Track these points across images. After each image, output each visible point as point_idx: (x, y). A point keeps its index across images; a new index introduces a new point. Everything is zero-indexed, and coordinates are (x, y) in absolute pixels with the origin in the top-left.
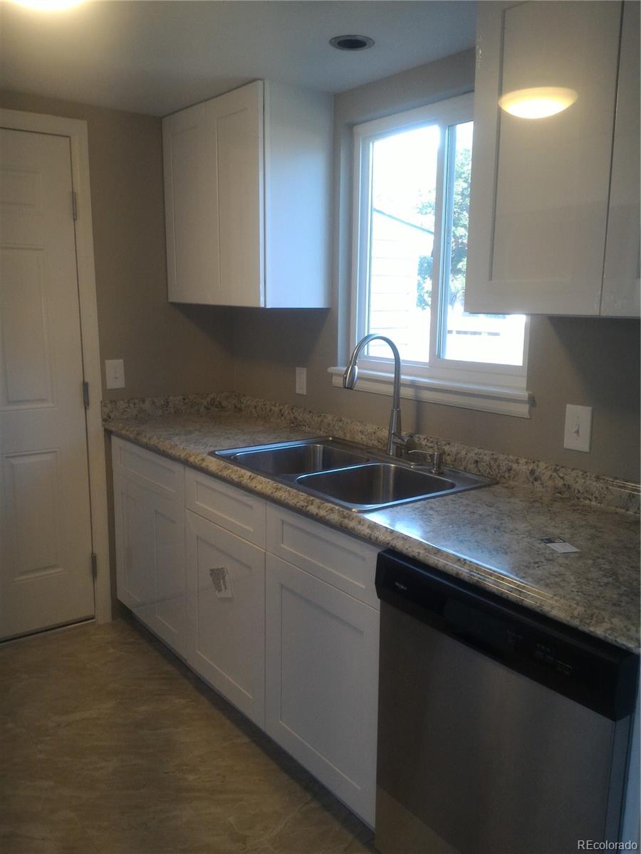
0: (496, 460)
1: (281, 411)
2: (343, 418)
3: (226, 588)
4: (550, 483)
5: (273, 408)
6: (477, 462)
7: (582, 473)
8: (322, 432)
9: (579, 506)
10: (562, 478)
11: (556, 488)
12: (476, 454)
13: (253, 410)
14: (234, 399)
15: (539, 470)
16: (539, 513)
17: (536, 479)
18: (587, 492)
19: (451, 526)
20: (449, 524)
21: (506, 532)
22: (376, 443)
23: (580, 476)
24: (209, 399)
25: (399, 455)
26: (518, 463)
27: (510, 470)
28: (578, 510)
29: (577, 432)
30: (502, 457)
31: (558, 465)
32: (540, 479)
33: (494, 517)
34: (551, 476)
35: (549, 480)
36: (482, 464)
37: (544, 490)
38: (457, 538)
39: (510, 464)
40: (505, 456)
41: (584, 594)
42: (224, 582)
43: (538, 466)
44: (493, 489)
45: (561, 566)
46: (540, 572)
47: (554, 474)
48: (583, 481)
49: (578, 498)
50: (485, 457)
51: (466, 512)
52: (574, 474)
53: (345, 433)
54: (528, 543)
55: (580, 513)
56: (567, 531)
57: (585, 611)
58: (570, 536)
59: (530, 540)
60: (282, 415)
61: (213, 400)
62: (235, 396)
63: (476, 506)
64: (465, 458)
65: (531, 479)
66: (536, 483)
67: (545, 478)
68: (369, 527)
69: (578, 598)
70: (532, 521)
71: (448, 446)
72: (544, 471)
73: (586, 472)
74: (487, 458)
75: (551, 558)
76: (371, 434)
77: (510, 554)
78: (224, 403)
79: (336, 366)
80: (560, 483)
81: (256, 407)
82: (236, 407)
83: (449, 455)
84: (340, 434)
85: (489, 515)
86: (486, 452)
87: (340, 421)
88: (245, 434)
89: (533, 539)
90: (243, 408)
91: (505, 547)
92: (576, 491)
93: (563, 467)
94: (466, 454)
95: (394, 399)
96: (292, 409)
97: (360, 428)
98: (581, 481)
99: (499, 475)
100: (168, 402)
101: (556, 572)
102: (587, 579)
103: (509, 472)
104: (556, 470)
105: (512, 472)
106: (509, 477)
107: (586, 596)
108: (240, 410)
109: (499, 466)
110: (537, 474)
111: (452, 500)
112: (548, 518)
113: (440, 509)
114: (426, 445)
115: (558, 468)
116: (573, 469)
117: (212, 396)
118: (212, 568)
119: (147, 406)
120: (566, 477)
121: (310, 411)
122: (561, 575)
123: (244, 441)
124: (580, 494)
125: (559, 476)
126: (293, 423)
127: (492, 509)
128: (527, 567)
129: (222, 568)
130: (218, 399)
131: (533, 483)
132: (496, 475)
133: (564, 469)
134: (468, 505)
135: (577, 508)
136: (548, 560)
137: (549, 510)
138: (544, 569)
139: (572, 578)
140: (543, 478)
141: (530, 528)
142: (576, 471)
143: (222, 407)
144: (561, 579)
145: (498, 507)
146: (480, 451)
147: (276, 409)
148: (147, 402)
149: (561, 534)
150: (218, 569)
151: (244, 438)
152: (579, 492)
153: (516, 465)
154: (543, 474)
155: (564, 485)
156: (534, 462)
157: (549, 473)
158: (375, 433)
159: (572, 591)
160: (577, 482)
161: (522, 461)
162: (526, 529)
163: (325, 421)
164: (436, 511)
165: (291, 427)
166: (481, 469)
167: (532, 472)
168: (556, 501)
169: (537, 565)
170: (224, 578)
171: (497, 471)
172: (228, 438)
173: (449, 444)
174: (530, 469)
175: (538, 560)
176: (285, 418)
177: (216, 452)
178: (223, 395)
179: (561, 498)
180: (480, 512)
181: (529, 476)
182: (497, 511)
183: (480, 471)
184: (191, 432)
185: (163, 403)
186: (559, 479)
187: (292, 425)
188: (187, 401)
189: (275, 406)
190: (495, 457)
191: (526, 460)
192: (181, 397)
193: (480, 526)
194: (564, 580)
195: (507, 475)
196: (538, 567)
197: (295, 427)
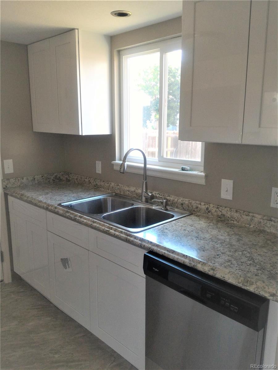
0: (191, 203)
1: (89, 181)
2: (119, 185)
3: (69, 267)
4: (215, 214)
5: (85, 180)
6: (182, 204)
7: (229, 209)
8: (109, 191)
9: (229, 224)
10: (221, 211)
11: (218, 216)
12: (182, 201)
13: (76, 180)
14: (66, 175)
15: (210, 208)
16: (213, 228)
17: (209, 212)
18: (232, 217)
19: (177, 238)
20: (176, 237)
21: (201, 239)
22: (135, 195)
23: (228, 210)
24: (54, 176)
25: (147, 201)
26: (201, 205)
27: (197, 208)
28: (229, 226)
29: (227, 191)
30: (193, 202)
31: (218, 206)
32: (211, 212)
33: (194, 231)
34: (216, 210)
35: (215, 212)
36: (185, 205)
37: (213, 217)
38: (181, 244)
39: (197, 205)
40: (195, 201)
41: (242, 271)
42: (68, 265)
43: (209, 206)
44: (191, 217)
45: (229, 256)
46: (221, 260)
47: (217, 209)
48: (230, 213)
49: (228, 220)
50: (186, 202)
51: (182, 230)
52: (226, 209)
53: (120, 191)
54: (212, 244)
55: (231, 228)
56: (227, 237)
57: (244, 279)
58: (229, 240)
59: (212, 243)
60: (90, 183)
61: (56, 176)
62: (67, 174)
63: (185, 226)
64: (177, 202)
65: (207, 212)
66: (209, 214)
67: (213, 211)
68: (140, 240)
69: (240, 273)
70: (211, 233)
71: (169, 197)
72: (212, 208)
73: (231, 209)
74: (187, 202)
75: (224, 252)
76: (133, 192)
77: (205, 251)
78: (61, 177)
79: (116, 161)
80: (220, 214)
81: (77, 179)
82: (67, 179)
83: (169, 201)
84: (118, 192)
85: (192, 231)
86: (186, 199)
87: (118, 185)
88: (73, 193)
89: (214, 242)
90: (71, 179)
91: (203, 248)
92: (227, 217)
93: (221, 206)
94: (177, 201)
95: (144, 176)
96: (95, 180)
97: (128, 189)
98: (229, 213)
99: (192, 210)
100: (34, 179)
101: (227, 259)
102: (241, 262)
103: (197, 209)
104: (218, 208)
105: (198, 208)
106: (197, 211)
107: (243, 272)
108: (69, 181)
109: (192, 206)
110: (209, 209)
111: (175, 224)
112: (218, 231)
113: (170, 229)
114: (159, 197)
115: (219, 207)
116: (226, 207)
117: (56, 174)
118: (61, 258)
119: (25, 180)
120: (222, 211)
121: (103, 181)
122: (230, 261)
123: (74, 197)
124: (229, 219)
125: (220, 211)
126: (95, 186)
127: (193, 228)
128: (214, 258)
129: (67, 258)
130: (59, 176)
131: (208, 213)
132: (191, 210)
133: (221, 207)
134: (182, 226)
135: (229, 225)
136: (223, 253)
137: (217, 227)
138: (222, 258)
139: (235, 262)
140: (212, 212)
141: (211, 237)
142: (227, 208)
143: (60, 179)
144: (230, 263)
145: (195, 227)
146: (184, 199)
147: (87, 180)
148: (24, 179)
149: (225, 239)
150: (65, 259)
151: (73, 195)
152: (228, 217)
153: (200, 205)
154: (212, 209)
155: (222, 214)
156: (208, 204)
157: (215, 209)
158: (135, 191)
159: (237, 269)
160: (227, 213)
161: (203, 204)
162: (210, 237)
163: (111, 186)
164: (169, 230)
165: (95, 189)
166: (184, 207)
167: (207, 209)
168: (219, 222)
169: (219, 256)
170: (68, 263)
171: (191, 208)
172: (66, 196)
173: (169, 196)
174: (206, 207)
175: (218, 254)
176: (91, 184)
177: (62, 204)
178: (61, 174)
179: (221, 221)
180: (188, 229)
181: (206, 210)
182: (195, 229)
183: (184, 208)
184: (47, 193)
185: (32, 179)
186: (219, 212)
187: (95, 187)
188: (43, 177)
189: (86, 179)
190: (190, 202)
191: (204, 203)
192: (41, 176)
193: (190, 237)
194: (232, 264)
195: (196, 210)
196: (219, 257)
197: (97, 189)
